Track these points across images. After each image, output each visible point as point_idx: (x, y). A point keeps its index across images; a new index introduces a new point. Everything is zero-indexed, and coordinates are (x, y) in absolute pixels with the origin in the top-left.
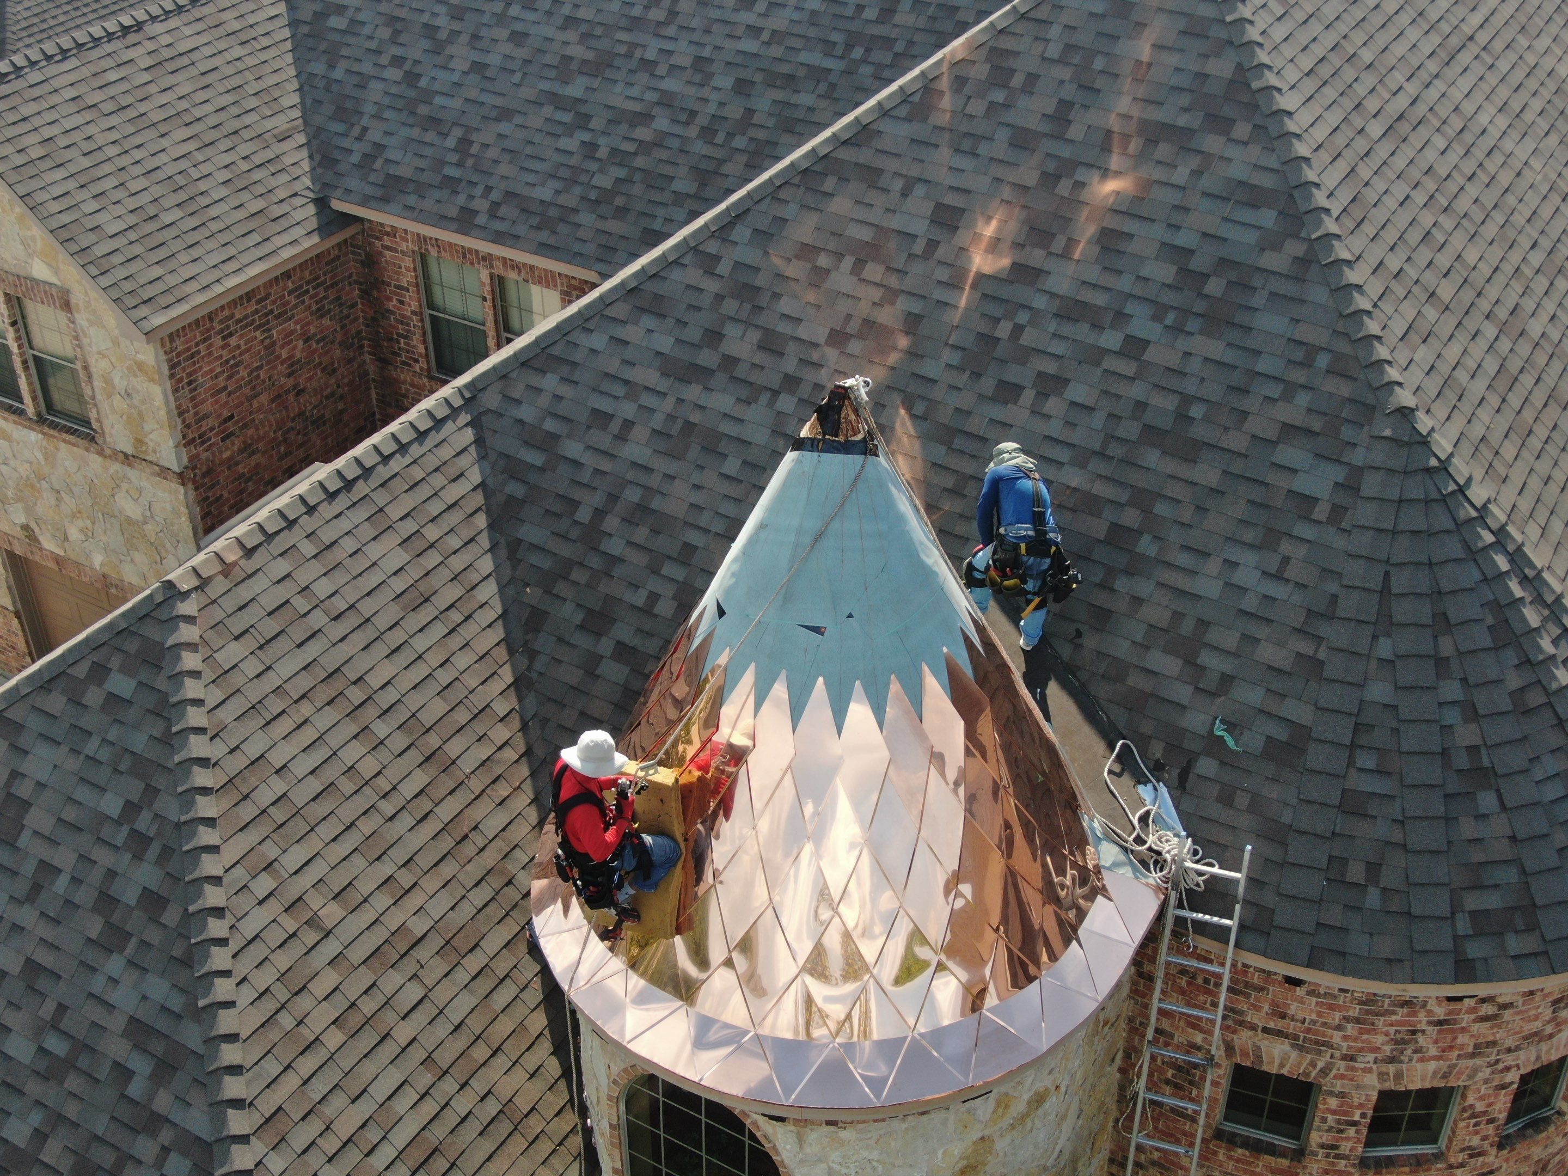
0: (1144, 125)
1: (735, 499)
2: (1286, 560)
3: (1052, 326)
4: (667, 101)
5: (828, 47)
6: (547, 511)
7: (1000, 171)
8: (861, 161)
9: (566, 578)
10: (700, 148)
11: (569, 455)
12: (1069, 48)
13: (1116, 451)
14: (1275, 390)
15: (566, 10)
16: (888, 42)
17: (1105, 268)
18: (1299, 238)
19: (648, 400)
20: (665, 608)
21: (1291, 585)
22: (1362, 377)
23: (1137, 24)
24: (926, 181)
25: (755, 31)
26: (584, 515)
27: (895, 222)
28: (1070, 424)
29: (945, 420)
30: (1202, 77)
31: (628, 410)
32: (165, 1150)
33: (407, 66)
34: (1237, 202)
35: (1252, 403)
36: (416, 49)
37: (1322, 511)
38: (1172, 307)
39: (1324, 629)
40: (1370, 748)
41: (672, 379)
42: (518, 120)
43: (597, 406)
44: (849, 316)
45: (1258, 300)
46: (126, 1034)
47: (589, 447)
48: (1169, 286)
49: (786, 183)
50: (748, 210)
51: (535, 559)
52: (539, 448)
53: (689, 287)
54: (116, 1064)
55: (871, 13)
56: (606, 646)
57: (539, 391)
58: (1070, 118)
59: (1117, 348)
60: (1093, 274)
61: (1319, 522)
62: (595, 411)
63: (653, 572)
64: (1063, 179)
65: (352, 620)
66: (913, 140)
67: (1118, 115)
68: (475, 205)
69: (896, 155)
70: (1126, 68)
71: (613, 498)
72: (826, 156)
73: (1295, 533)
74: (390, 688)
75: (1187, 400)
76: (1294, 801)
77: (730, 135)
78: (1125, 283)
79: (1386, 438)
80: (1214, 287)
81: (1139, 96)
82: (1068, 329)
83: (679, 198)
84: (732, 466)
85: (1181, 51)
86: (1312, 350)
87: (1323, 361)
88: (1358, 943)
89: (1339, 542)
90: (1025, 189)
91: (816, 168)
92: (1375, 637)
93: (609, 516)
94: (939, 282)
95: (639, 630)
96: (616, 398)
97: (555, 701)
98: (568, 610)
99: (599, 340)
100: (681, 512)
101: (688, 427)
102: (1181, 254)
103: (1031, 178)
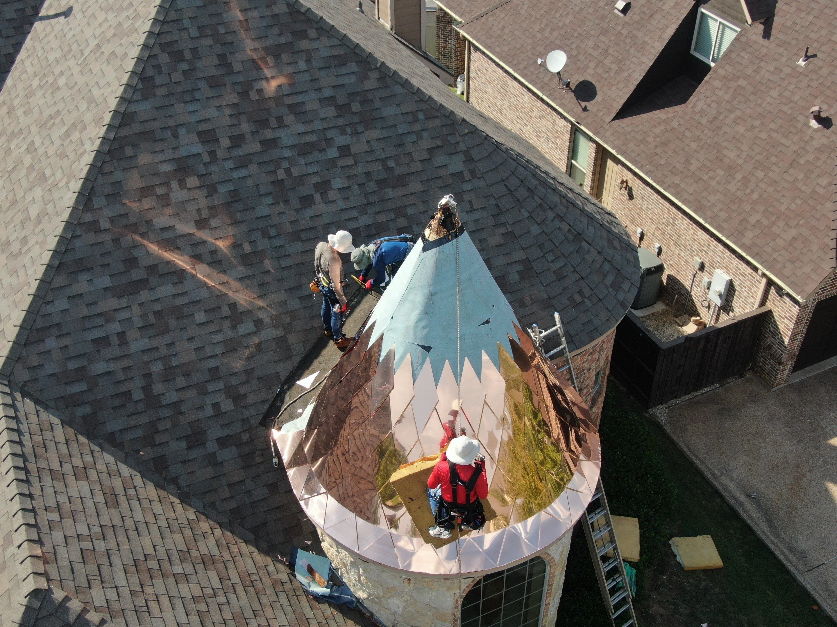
0: (267, 50)
1: (216, 331)
2: (470, 202)
3: (302, 161)
6: (113, 408)
7: (217, 102)
8: (137, 131)
9: (158, 432)
11: (100, 372)
12: (200, 28)
13: (374, 199)
14: (414, 138)
17: (303, 123)
18: (372, 70)
20: (227, 405)
21: (479, 210)
22: (439, 114)
23: (224, 3)
24: (181, 125)
26: (138, 395)
27: (183, 152)
28: (346, 199)
29: (289, 230)
30: (275, 16)
31: (115, 327)
34: (335, 66)
35: (409, 148)
37: (467, 175)
38: (345, 125)
39: (503, 219)
40: (548, 252)
41: (126, 297)
43: (93, 337)
44: (199, 210)
45: (377, 104)
47: (108, 361)
48: (337, 117)
49: (103, 162)
50: (93, 188)
51: (131, 435)
52: (78, 381)
53: (92, 245)
56: (212, 446)
57: (48, 352)
58: (229, 61)
59: (338, 155)
60: (300, 128)
61: (470, 180)
62: (94, 341)
63: (205, 394)
64: (250, 92)
65: (110, 533)
66: (157, 108)
67: (251, 50)
69: (154, 119)
70: (237, 27)
71: (148, 376)
72: (114, 138)
73: (465, 189)
74: (157, 548)
75: (383, 161)
76: (543, 289)
78: (318, 125)
79: (467, 134)
80: (356, 107)
81: (253, 37)
82: (310, 159)
84: (200, 317)
85: (256, 8)
86: (414, 113)
87: (421, 116)
89: (481, 183)
90: (236, 105)
91: (113, 147)
92: (520, 211)
93: (153, 386)
94: (231, 169)
95: (223, 426)
96: (100, 326)
97: (209, 491)
98: (173, 445)
99: (62, 304)
100: (193, 356)
101: (158, 314)
102: (330, 100)
103: (234, 99)
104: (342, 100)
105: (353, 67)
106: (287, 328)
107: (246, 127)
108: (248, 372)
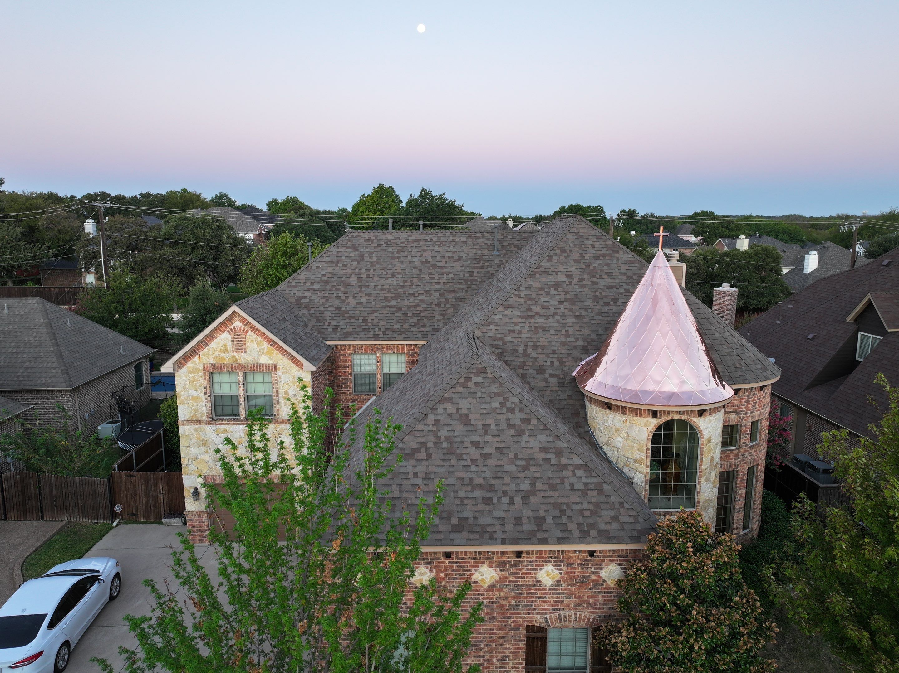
1: (558, 338)
3: (607, 290)
4: (422, 301)
5: (461, 284)
6: (510, 353)
7: (576, 267)
9: (526, 365)
10: (438, 309)
11: (508, 340)
12: (575, 244)
15: (380, 287)
16: (476, 280)
18: (645, 267)
19: (520, 325)
20: (557, 363)
24: (560, 271)
25: (439, 283)
26: (521, 351)
27: (559, 280)
30: (606, 245)
31: (517, 328)
32: (573, 472)
33: (335, 306)
34: (629, 263)
36: (337, 302)
38: (629, 282)
41: (525, 319)
42: (379, 312)
43: (509, 329)
44: (560, 298)
46: (541, 451)
47: (512, 337)
48: (626, 279)
51: (514, 363)
54: (543, 459)
55: (468, 275)
56: (547, 376)
59: (624, 291)
60: (610, 280)
63: (548, 357)
66: (551, 265)
68: (377, 333)
70: (589, 246)
71: (526, 346)
77: (445, 305)
78: (617, 280)
82: (611, 290)
83: (439, 320)
84: (553, 332)
88: (747, 377)
90: (583, 269)
93: (528, 350)
94: (577, 288)
95: (553, 370)
96: (512, 326)
97: (542, 391)
98: (531, 371)
99: (500, 316)
100: (546, 344)
101: (536, 328)
102: (625, 274)
103: (584, 267)
104: (629, 274)
105: (637, 265)
106: (589, 343)
107: (586, 276)
108: (568, 354)
